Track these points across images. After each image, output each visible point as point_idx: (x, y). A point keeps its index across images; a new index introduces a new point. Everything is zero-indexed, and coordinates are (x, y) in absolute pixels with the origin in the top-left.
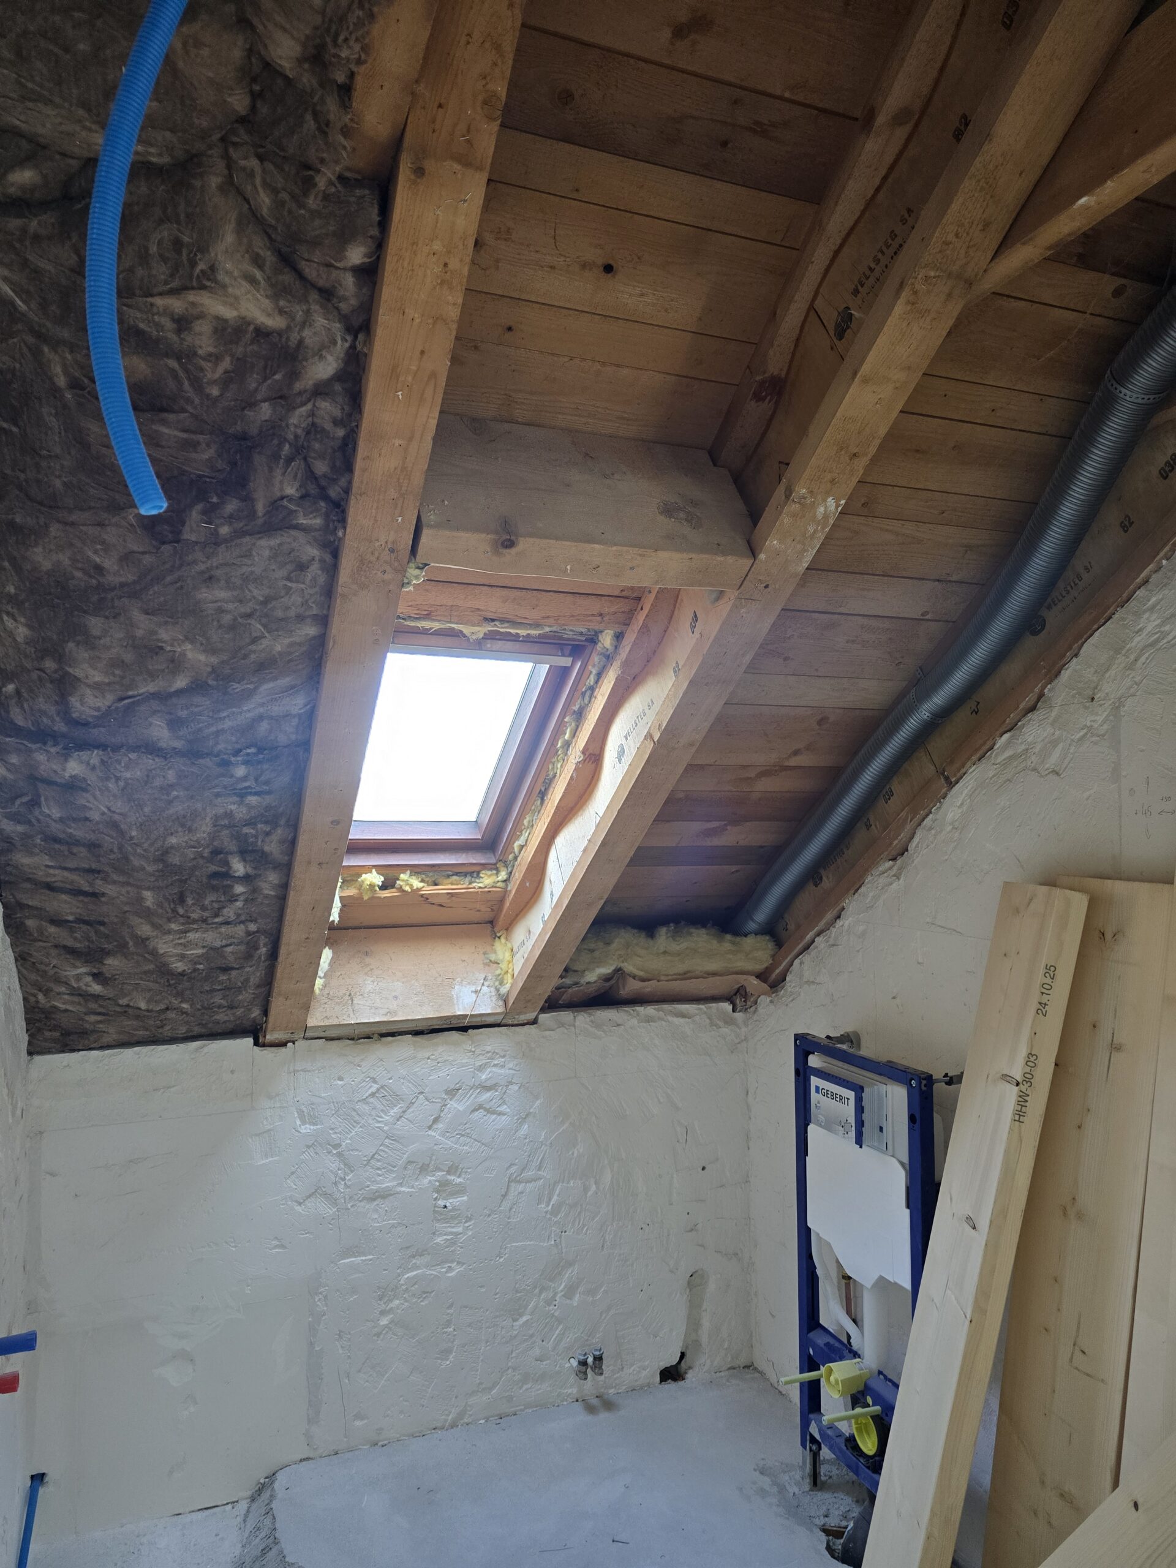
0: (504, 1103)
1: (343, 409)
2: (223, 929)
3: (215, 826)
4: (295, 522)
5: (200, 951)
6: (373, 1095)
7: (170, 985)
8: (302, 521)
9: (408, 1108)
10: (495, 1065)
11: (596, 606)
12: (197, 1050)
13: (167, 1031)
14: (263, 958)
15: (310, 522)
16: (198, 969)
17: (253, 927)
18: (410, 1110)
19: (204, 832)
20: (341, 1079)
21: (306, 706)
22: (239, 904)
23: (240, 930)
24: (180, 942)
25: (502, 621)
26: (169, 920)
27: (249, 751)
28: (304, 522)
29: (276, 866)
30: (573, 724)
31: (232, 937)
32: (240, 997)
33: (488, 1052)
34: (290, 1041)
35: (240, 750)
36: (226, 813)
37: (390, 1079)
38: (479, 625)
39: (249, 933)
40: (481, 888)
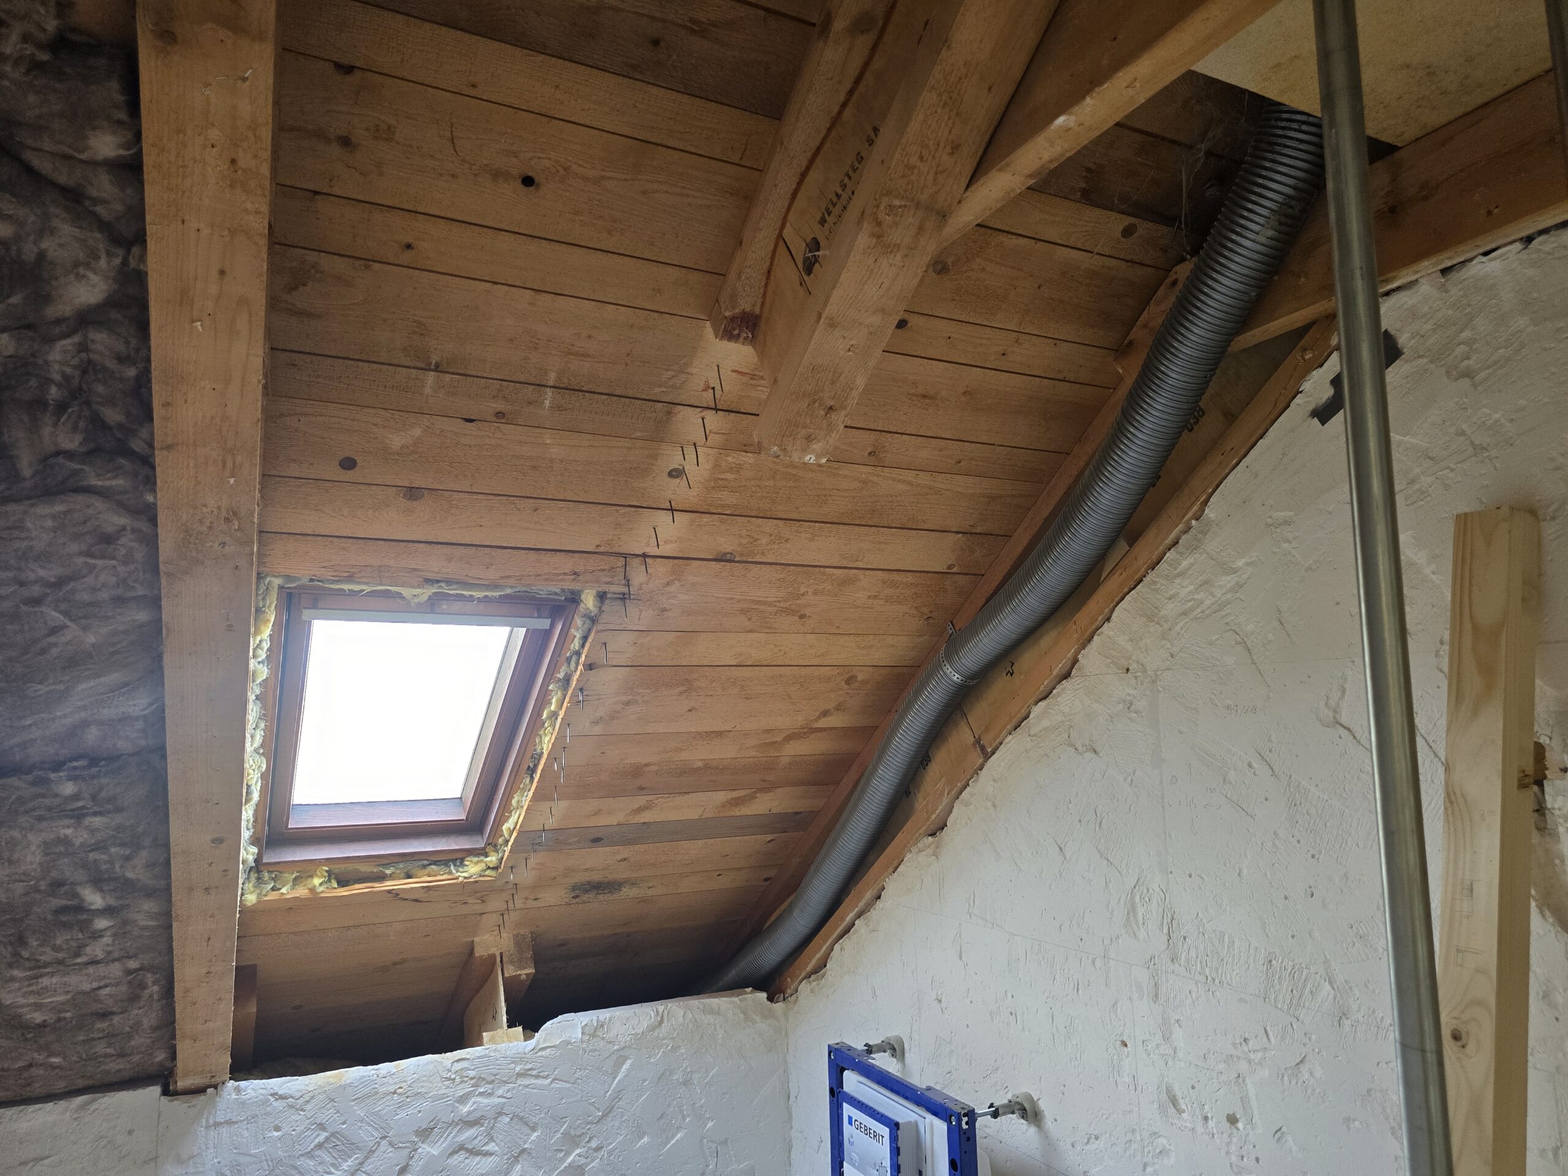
0: (492, 1139)
1: (127, 343)
2: (91, 970)
3: (47, 855)
4: (85, 483)
5: (61, 998)
6: (320, 1146)
7: (26, 1040)
8: (95, 482)
9: (367, 1158)
10: (481, 1094)
11: (567, 564)
12: (83, 1107)
13: (37, 1089)
14: (155, 997)
15: (108, 483)
16: (65, 1018)
17: (133, 964)
18: (369, 1161)
19: (32, 863)
20: (277, 1129)
21: (152, 704)
22: (107, 940)
23: (115, 970)
24: (31, 989)
25: (449, 582)
26: (10, 966)
27: (75, 764)
28: (99, 483)
29: (150, 893)
30: (559, 693)
31: (104, 978)
32: (133, 1043)
33: (472, 1079)
34: (210, 1086)
35: (63, 763)
36: (59, 838)
37: (343, 1123)
38: (418, 587)
39: (129, 972)
40: (465, 878)
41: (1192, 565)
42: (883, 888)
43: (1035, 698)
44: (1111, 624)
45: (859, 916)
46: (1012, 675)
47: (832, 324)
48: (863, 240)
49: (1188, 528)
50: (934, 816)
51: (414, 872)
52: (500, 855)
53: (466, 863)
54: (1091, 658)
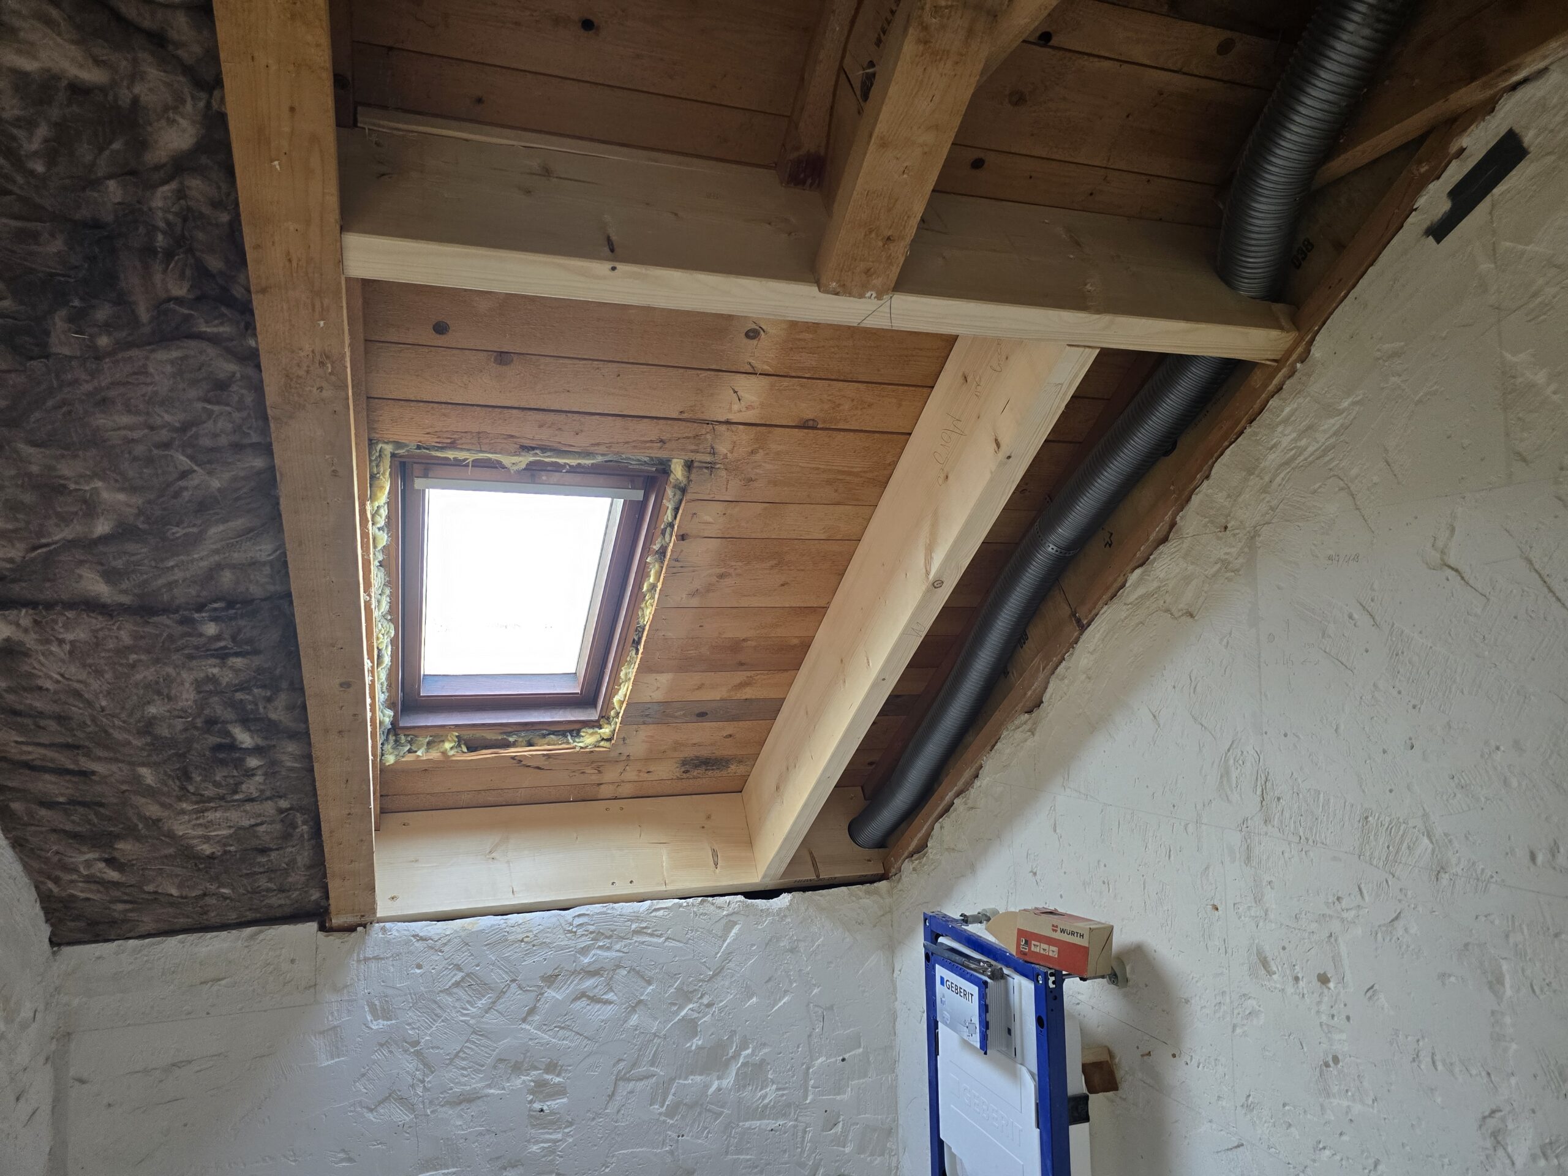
0: (611, 990)
1: (219, 188)
2: (248, 807)
3: (199, 692)
4: (195, 329)
5: (225, 832)
6: (457, 984)
7: (199, 870)
8: (204, 328)
9: (499, 998)
10: (600, 947)
11: (651, 431)
12: (252, 937)
13: (213, 917)
14: (306, 836)
15: (215, 330)
16: (230, 851)
17: (284, 804)
18: (501, 1001)
19: (187, 700)
20: (419, 967)
21: (276, 550)
22: (259, 778)
23: (269, 808)
24: (198, 822)
25: (544, 449)
26: (180, 799)
27: (216, 605)
28: (208, 330)
29: (293, 736)
30: (657, 566)
31: (260, 815)
32: (290, 880)
33: (592, 933)
34: (360, 925)
35: (205, 605)
36: (207, 676)
37: (477, 965)
38: (515, 454)
39: (281, 811)
40: (582, 748)
41: (1296, 410)
42: (981, 767)
43: (1132, 565)
44: (1211, 481)
45: (958, 795)
46: (1110, 546)
47: (884, 144)
48: (909, 48)
49: (1292, 373)
50: (1029, 693)
51: (535, 740)
52: (613, 726)
53: (582, 734)
54: (1191, 520)
